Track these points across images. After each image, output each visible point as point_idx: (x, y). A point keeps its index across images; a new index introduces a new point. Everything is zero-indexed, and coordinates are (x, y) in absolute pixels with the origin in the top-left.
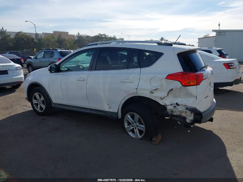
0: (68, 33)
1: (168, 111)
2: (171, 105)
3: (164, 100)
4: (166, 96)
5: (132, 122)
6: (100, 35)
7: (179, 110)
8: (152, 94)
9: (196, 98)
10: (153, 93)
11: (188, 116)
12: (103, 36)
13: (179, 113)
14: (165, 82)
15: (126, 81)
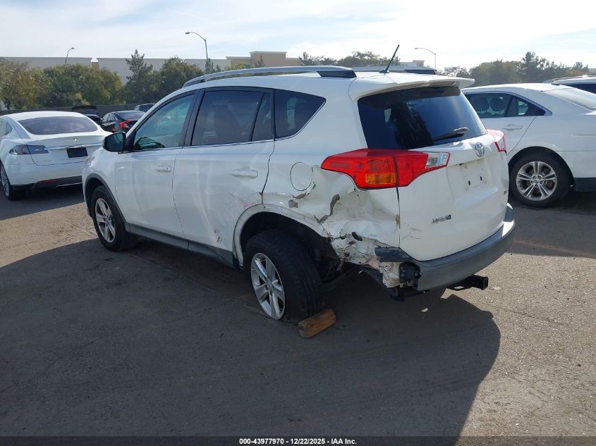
0: (284, 54)
1: (338, 254)
2: (342, 238)
3: (324, 225)
4: (329, 214)
5: (265, 277)
6: (359, 54)
7: (362, 254)
8: (294, 209)
9: (398, 221)
10: (296, 205)
11: (386, 269)
12: (366, 58)
13: (363, 261)
14: (321, 176)
15: (242, 173)
